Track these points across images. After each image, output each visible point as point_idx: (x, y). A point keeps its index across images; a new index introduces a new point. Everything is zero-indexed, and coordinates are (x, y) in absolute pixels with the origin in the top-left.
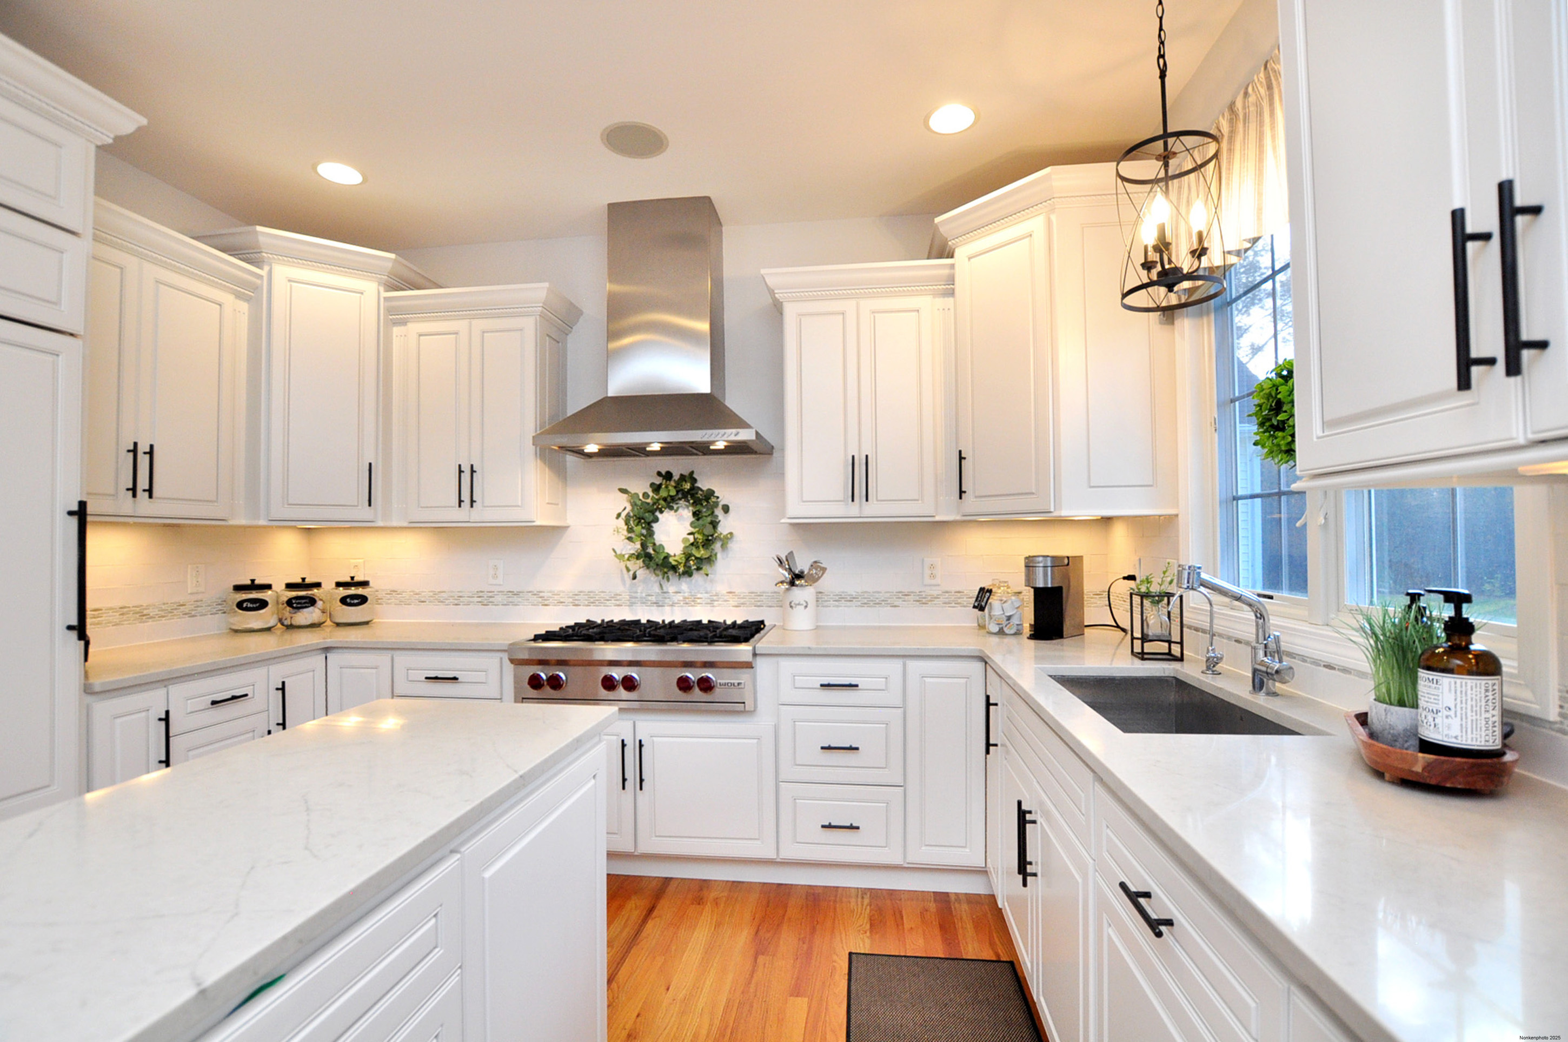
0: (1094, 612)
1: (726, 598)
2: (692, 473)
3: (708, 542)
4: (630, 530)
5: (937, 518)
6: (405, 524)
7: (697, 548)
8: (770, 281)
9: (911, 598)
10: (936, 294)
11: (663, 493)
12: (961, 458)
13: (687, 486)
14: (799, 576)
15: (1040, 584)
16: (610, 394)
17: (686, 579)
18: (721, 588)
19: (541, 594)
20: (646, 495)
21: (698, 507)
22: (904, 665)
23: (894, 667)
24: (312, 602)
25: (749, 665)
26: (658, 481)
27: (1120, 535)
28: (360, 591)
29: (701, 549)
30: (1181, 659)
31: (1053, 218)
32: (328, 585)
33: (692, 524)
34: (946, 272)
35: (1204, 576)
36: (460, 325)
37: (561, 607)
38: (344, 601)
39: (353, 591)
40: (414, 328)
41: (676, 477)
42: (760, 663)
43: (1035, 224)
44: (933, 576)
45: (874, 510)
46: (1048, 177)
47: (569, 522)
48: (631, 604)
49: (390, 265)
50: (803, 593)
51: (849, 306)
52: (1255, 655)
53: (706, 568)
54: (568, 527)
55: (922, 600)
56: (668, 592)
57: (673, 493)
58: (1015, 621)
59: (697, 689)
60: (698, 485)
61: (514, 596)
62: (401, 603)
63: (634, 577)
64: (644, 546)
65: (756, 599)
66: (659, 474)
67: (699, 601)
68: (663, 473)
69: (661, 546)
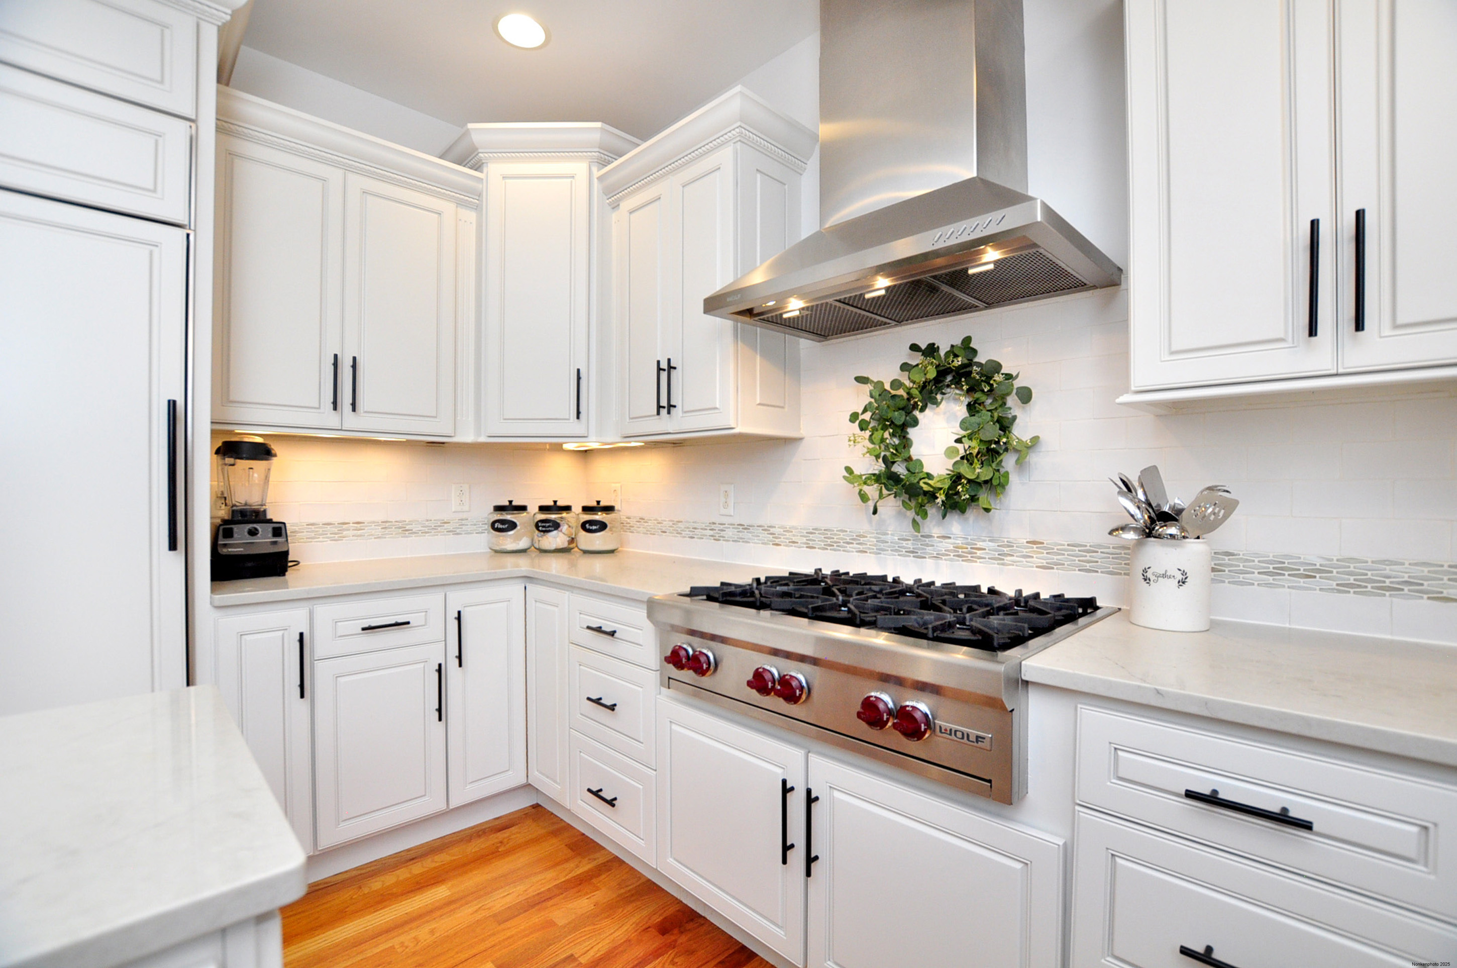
1: (1025, 551)
2: (968, 340)
3: (990, 454)
4: (870, 439)
7: (971, 464)
11: (924, 379)
13: (959, 363)
14: (1168, 517)
19: (772, 530)
20: (897, 385)
21: (976, 397)
26: (913, 359)
28: (602, 517)
29: (977, 465)
32: (577, 509)
33: (963, 424)
36: (665, 185)
37: (796, 550)
39: (595, 517)
40: (625, 206)
41: (943, 351)
47: (802, 433)
49: (597, 136)
50: (1177, 552)
53: (984, 497)
54: (801, 439)
56: (930, 536)
59: (888, 730)
61: (745, 531)
63: (875, 511)
66: (914, 348)
67: (979, 553)
68: (923, 347)
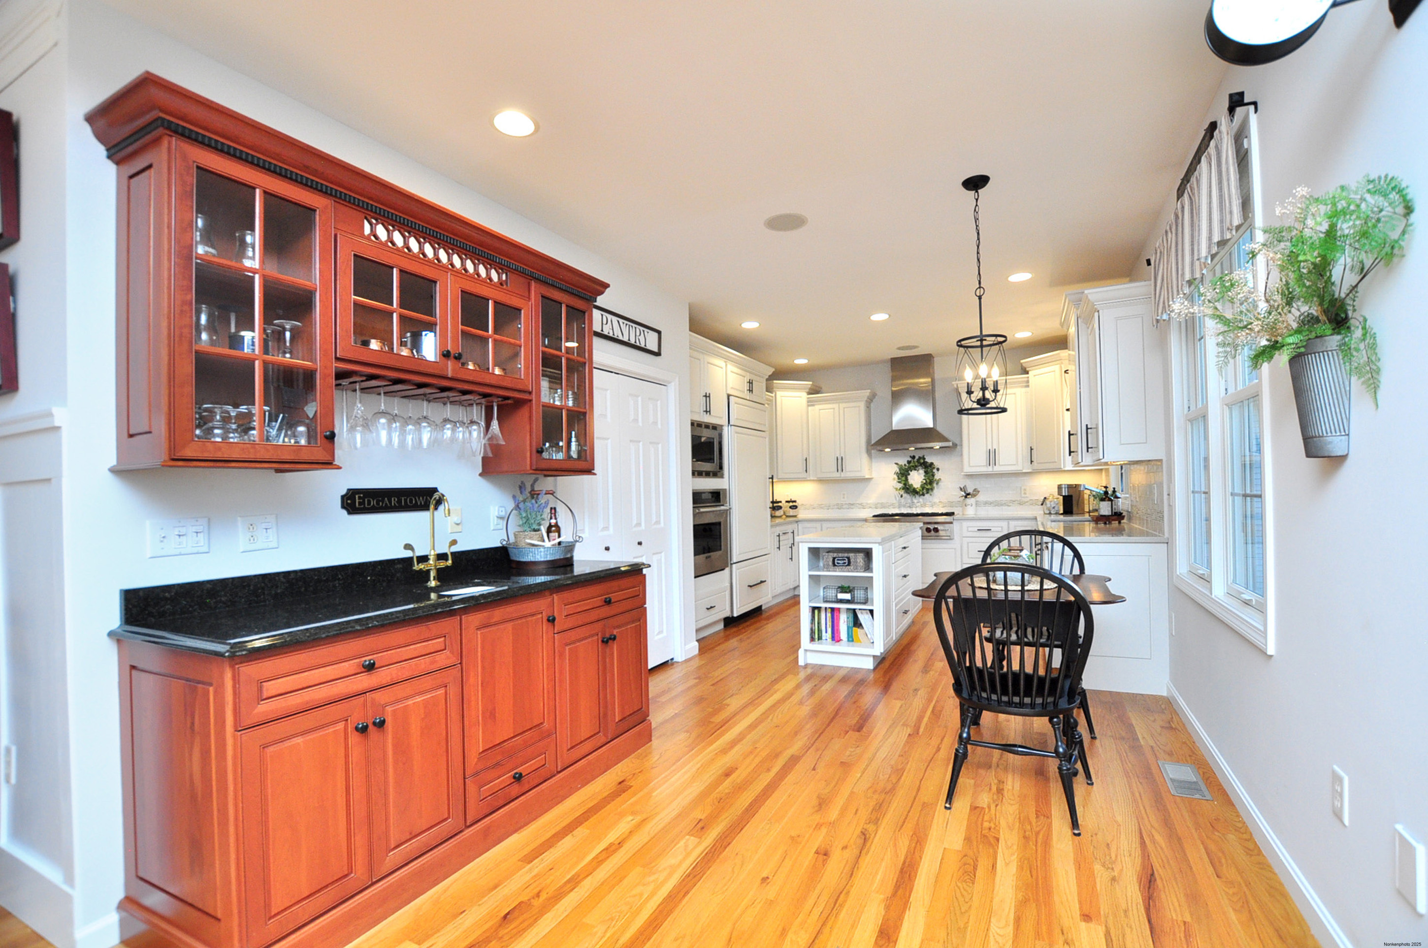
1: (939, 502)
2: (925, 457)
3: (931, 483)
4: (899, 479)
5: (1024, 471)
6: (816, 478)
9: (1016, 502)
10: (1022, 387)
12: (1031, 449)
13: (922, 461)
14: (968, 494)
15: (1065, 495)
16: (894, 429)
17: (922, 497)
18: (936, 500)
19: (862, 504)
20: (905, 465)
21: (927, 469)
22: (1009, 523)
23: (1004, 524)
24: (780, 507)
25: (951, 523)
26: (910, 459)
28: (794, 504)
29: (928, 485)
31: (1062, 366)
32: (784, 502)
33: (925, 476)
34: (1026, 379)
36: (836, 406)
38: (791, 507)
39: (791, 504)
40: (817, 407)
41: (917, 457)
42: (955, 523)
43: (1055, 368)
44: (1025, 493)
45: (997, 469)
46: (1058, 354)
47: (874, 475)
48: (899, 507)
49: (810, 386)
50: (971, 501)
53: (930, 492)
54: (873, 478)
55: (1021, 503)
57: (917, 464)
58: (1056, 509)
59: (932, 532)
60: (926, 460)
61: (851, 505)
62: (805, 509)
63: (902, 496)
64: (905, 484)
65: (951, 504)
66: (909, 456)
67: (926, 504)
68: (913, 458)
69: (912, 485)
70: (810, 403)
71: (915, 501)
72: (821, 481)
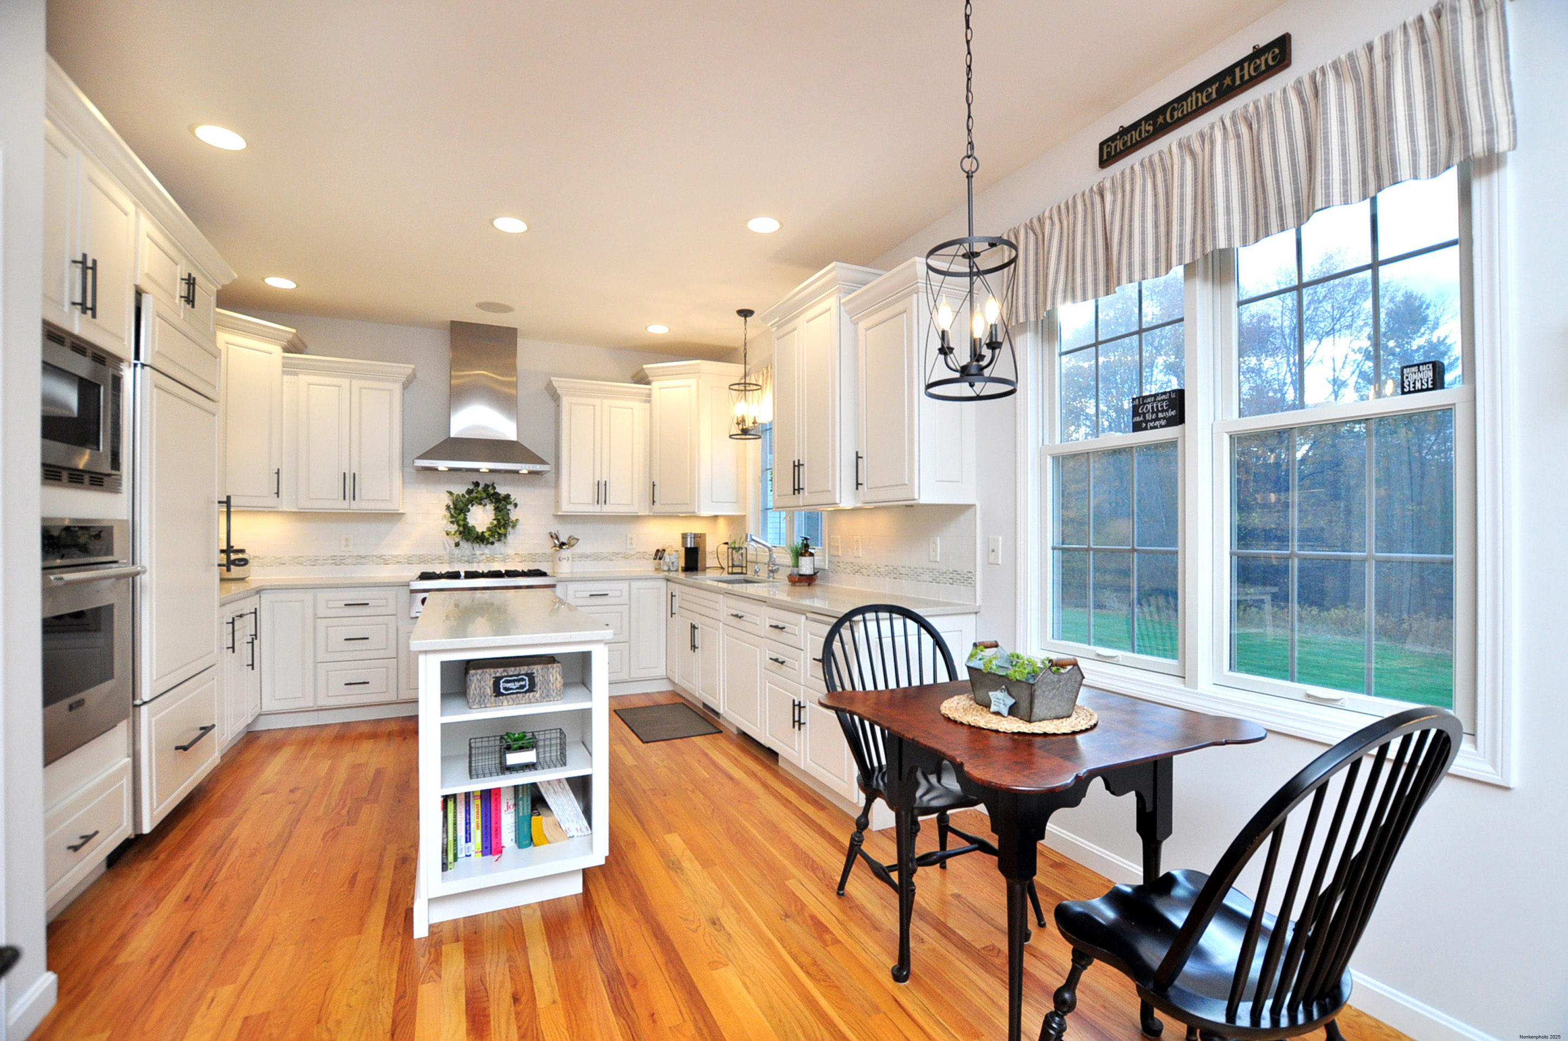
0: (710, 561)
2: (494, 483)
3: (505, 526)
4: (452, 516)
5: (640, 514)
6: (296, 510)
7: (500, 529)
8: (555, 384)
9: (621, 555)
10: (642, 401)
11: (474, 495)
12: (654, 485)
13: (490, 491)
14: (563, 544)
15: (689, 546)
16: (452, 436)
17: (489, 546)
18: (510, 551)
19: (383, 557)
20: (463, 495)
21: (498, 504)
22: (630, 584)
23: (624, 586)
26: (471, 487)
27: (722, 524)
29: (502, 528)
30: (746, 574)
31: (700, 381)
34: (647, 391)
35: (754, 537)
36: (345, 382)
37: (398, 565)
40: (304, 379)
41: (483, 484)
42: (555, 587)
43: (692, 382)
44: (631, 544)
46: (698, 364)
47: (407, 509)
48: (451, 562)
49: (291, 336)
50: (565, 553)
51: (597, 402)
52: (769, 566)
53: (502, 539)
54: (405, 514)
55: (626, 557)
56: (476, 555)
57: (481, 495)
58: (676, 564)
61: (361, 559)
63: (457, 545)
64: (463, 526)
65: (533, 557)
66: (473, 483)
68: (475, 483)
69: (474, 527)
70: (289, 369)
71: (478, 552)
72: (301, 515)
